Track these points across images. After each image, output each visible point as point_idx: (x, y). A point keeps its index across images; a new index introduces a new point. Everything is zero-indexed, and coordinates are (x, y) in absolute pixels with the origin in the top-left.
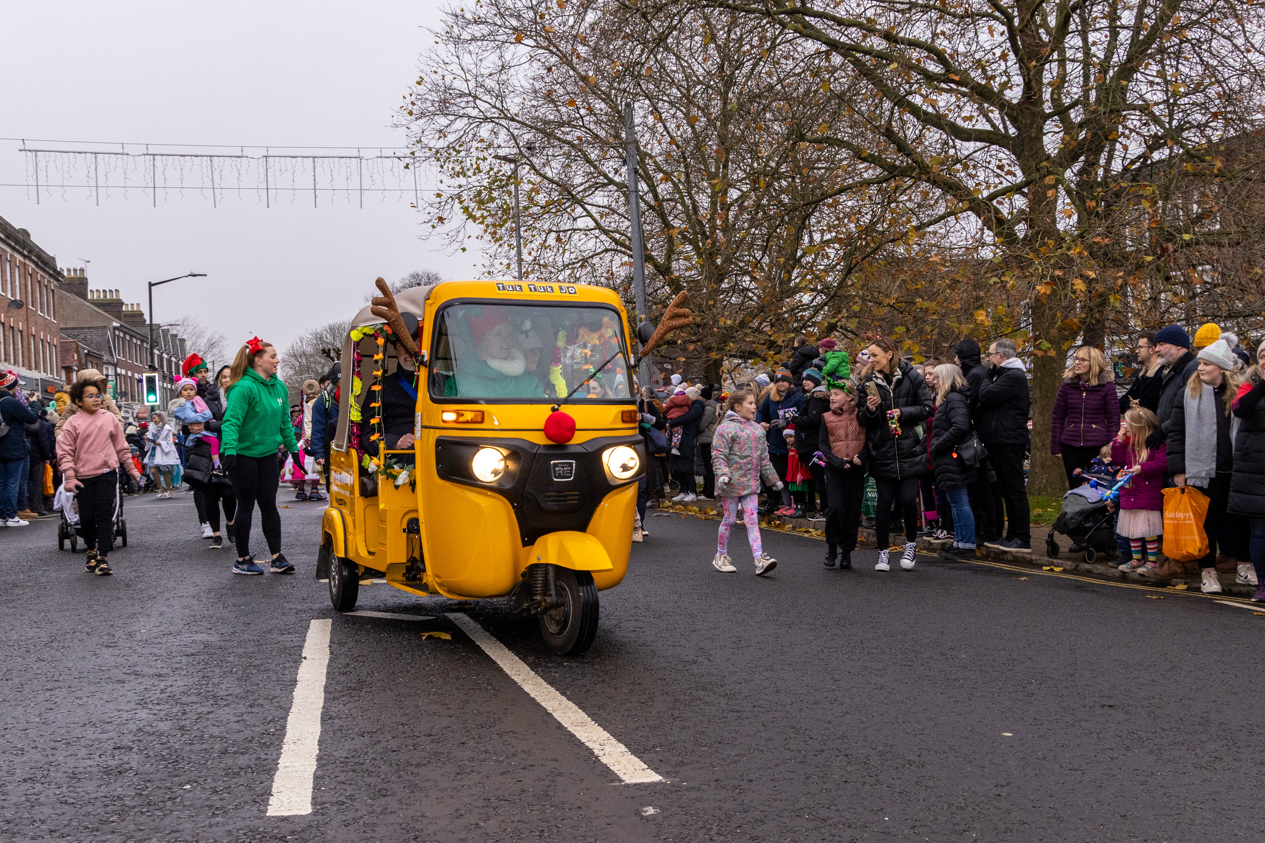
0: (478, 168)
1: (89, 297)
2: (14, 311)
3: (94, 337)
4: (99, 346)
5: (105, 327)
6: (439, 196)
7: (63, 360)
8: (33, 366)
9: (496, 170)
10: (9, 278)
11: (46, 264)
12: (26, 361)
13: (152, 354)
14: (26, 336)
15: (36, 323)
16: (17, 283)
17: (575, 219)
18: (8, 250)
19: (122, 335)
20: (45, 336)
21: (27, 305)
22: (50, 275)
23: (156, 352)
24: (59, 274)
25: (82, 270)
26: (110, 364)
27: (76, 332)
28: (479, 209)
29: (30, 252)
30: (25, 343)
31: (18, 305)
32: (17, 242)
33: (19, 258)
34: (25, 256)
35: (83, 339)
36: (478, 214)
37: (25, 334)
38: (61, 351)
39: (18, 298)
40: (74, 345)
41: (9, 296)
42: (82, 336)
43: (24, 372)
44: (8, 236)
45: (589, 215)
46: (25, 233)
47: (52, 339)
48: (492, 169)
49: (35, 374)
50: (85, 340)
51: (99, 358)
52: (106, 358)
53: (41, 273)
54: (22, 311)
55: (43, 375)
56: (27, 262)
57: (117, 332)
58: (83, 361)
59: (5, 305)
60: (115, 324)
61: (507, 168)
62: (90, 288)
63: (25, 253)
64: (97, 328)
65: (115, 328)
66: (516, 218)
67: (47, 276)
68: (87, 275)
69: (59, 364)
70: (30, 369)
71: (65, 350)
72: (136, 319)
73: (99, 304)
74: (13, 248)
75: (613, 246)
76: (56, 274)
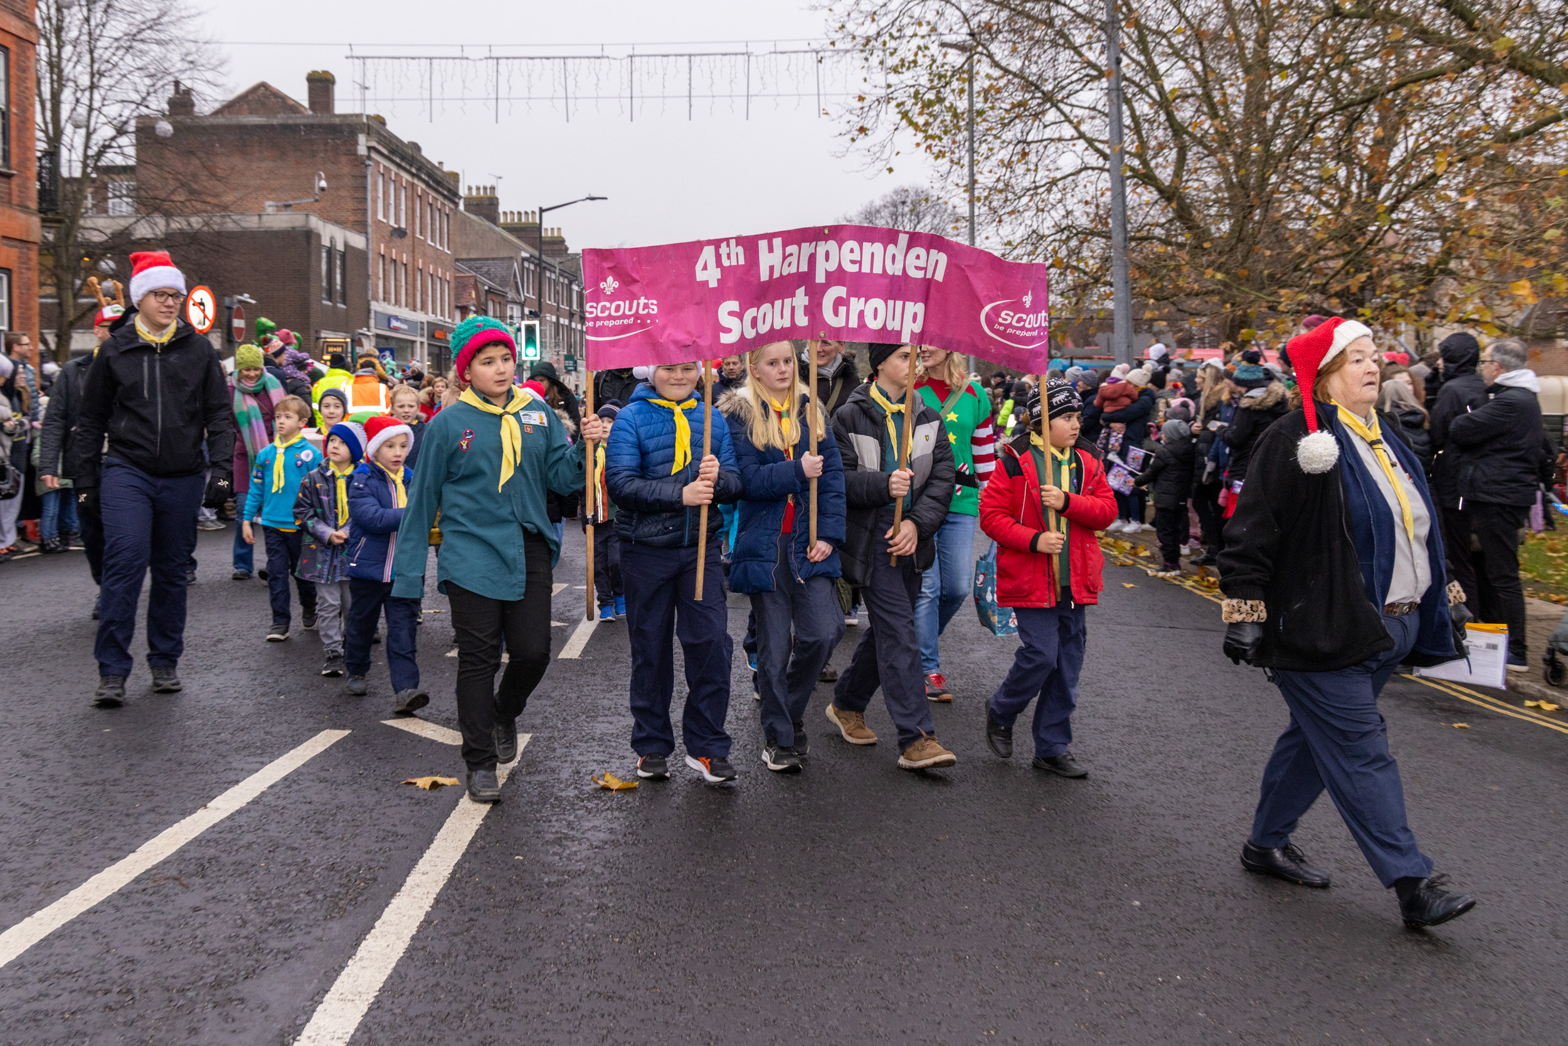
0: (915, 62)
1: (502, 220)
2: (398, 241)
3: (498, 269)
4: (504, 282)
5: (511, 258)
6: (861, 99)
7: (457, 299)
8: (419, 305)
9: (938, 63)
10: (392, 201)
11: (438, 183)
12: (410, 301)
13: (570, 290)
14: (412, 271)
15: (424, 255)
16: (403, 207)
17: (1045, 127)
18: (393, 168)
19: (532, 267)
20: (436, 270)
21: (414, 233)
22: (445, 197)
23: (575, 287)
24: (455, 194)
25: (493, 188)
26: (515, 302)
27: (478, 264)
28: (921, 114)
29: (419, 169)
30: (410, 279)
31: (400, 233)
32: (403, 158)
33: (406, 176)
34: (413, 175)
35: (488, 273)
36: (921, 121)
37: (410, 268)
38: (456, 288)
39: (403, 226)
40: (472, 281)
41: (392, 223)
42: (485, 269)
43: (405, 313)
44: (392, 152)
45: (1068, 119)
46: (416, 147)
47: (444, 274)
48: (934, 61)
49: (420, 317)
50: (487, 274)
51: (503, 296)
52: (511, 295)
53: (433, 194)
54: (407, 241)
55: (431, 317)
56: (416, 181)
57: (526, 264)
58: (483, 299)
59: (386, 233)
60: (524, 255)
61: (956, 58)
62: (501, 210)
63: (414, 170)
64: (503, 259)
65: (524, 259)
66: (971, 124)
67: (440, 198)
68: (499, 194)
69: (453, 304)
70: (414, 309)
71: (460, 286)
72: (556, 247)
73: (512, 229)
74: (399, 166)
75: (1101, 162)
76: (452, 195)
